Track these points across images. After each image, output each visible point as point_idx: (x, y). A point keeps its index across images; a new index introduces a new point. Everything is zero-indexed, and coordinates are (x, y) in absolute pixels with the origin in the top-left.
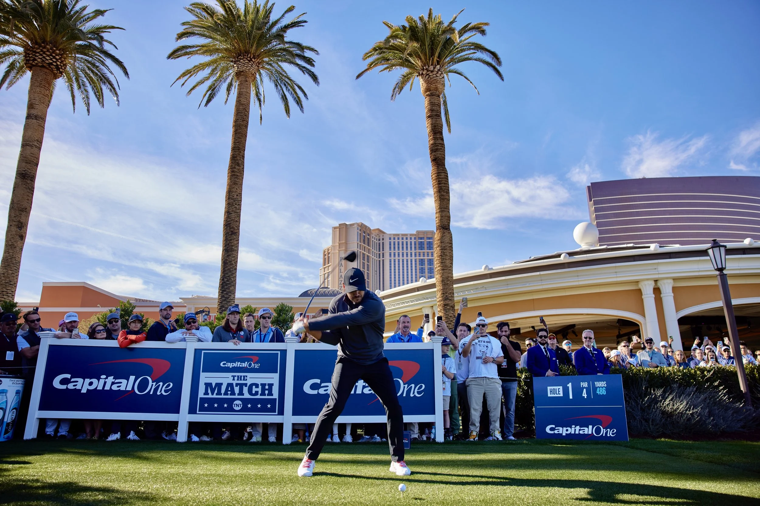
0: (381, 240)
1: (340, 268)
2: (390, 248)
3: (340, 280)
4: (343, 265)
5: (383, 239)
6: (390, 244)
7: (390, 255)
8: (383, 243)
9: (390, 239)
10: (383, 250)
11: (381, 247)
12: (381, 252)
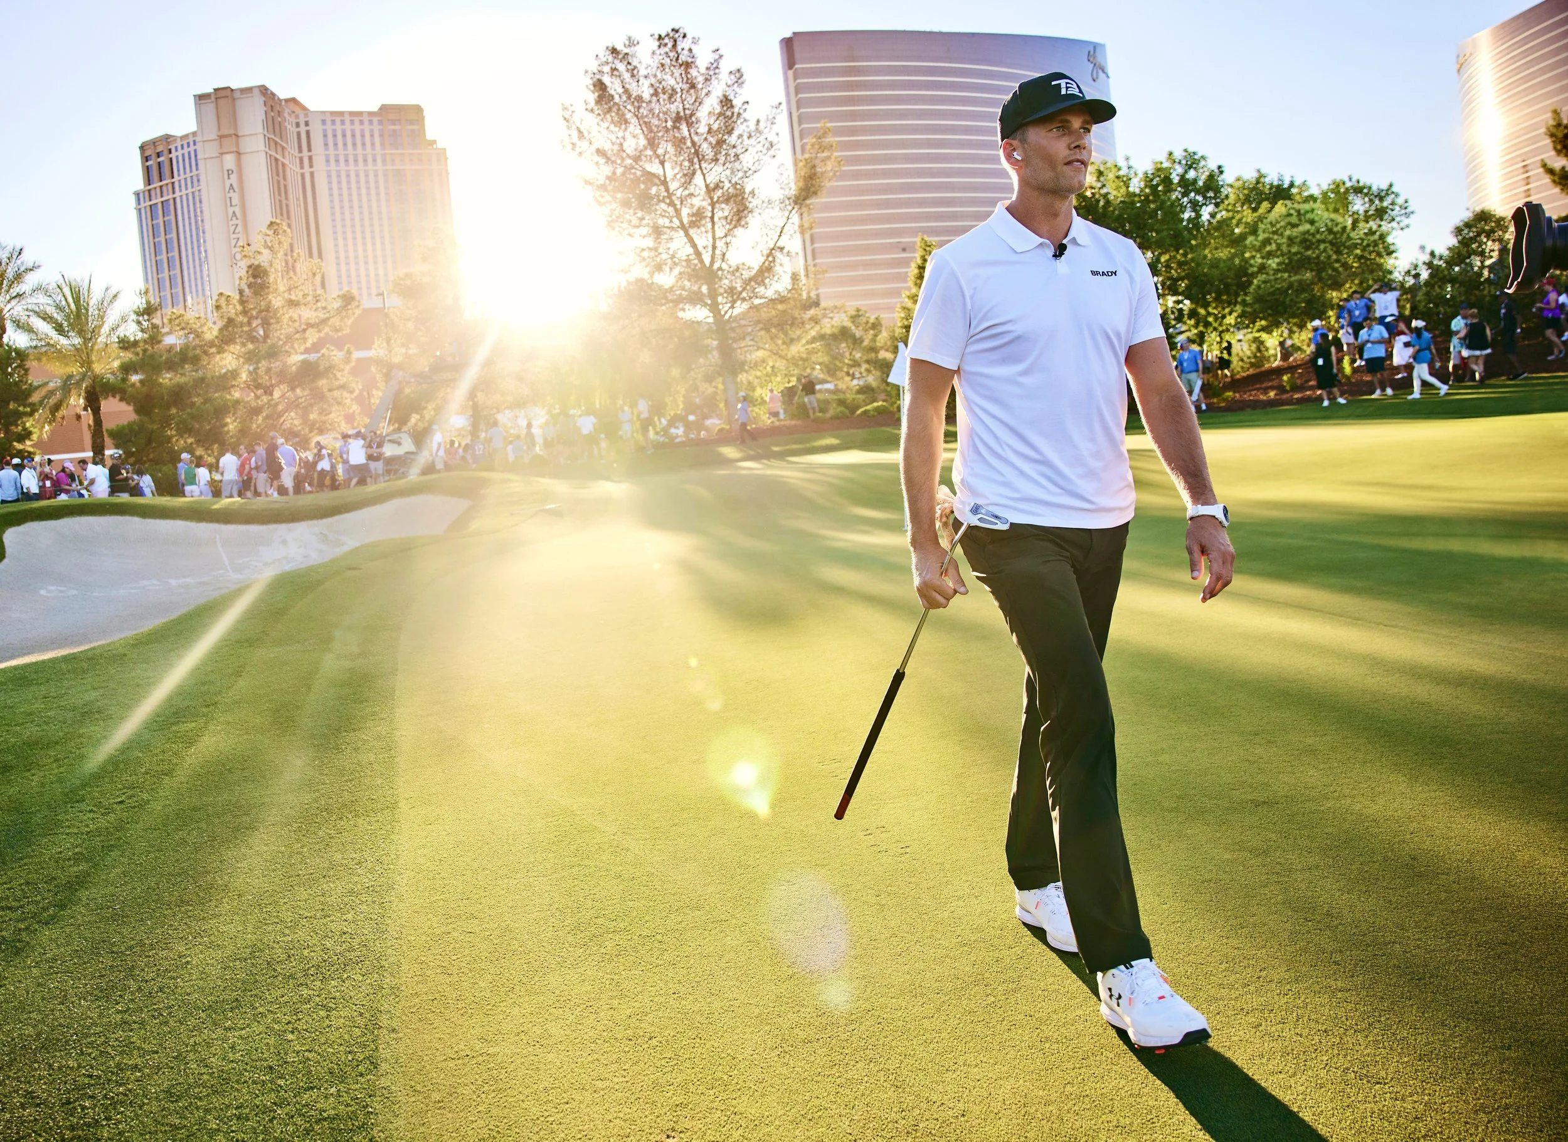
0: (302, 124)
1: (229, 195)
2: (326, 145)
3: (231, 223)
4: (236, 189)
5: (307, 124)
6: (325, 136)
7: (328, 161)
8: (308, 133)
9: (324, 122)
10: (310, 150)
11: (305, 141)
12: (305, 153)
